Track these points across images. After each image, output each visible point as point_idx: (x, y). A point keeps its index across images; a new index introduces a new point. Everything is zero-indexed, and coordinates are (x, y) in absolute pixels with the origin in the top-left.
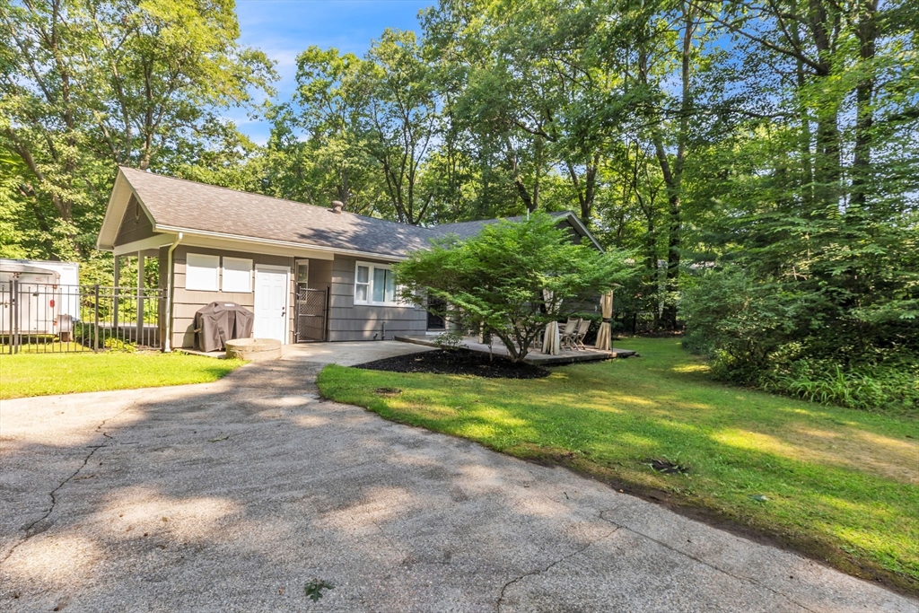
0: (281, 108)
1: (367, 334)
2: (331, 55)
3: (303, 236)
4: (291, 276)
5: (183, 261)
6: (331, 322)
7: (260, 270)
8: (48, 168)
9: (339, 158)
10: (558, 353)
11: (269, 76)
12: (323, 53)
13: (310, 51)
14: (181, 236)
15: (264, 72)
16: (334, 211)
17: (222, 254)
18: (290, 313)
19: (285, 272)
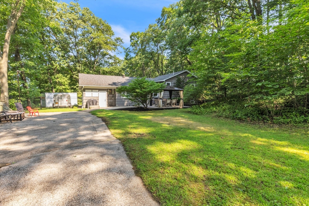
0: (127, 49)
1: (125, 105)
2: (138, 33)
3: (109, 84)
4: (106, 93)
5: (85, 91)
6: (116, 102)
7: (100, 92)
8: (75, 72)
9: (138, 61)
10: (161, 107)
11: (122, 43)
12: (136, 33)
13: (132, 33)
14: (83, 87)
15: (120, 42)
16: (123, 77)
17: (92, 89)
18: (107, 100)
19: (105, 92)
